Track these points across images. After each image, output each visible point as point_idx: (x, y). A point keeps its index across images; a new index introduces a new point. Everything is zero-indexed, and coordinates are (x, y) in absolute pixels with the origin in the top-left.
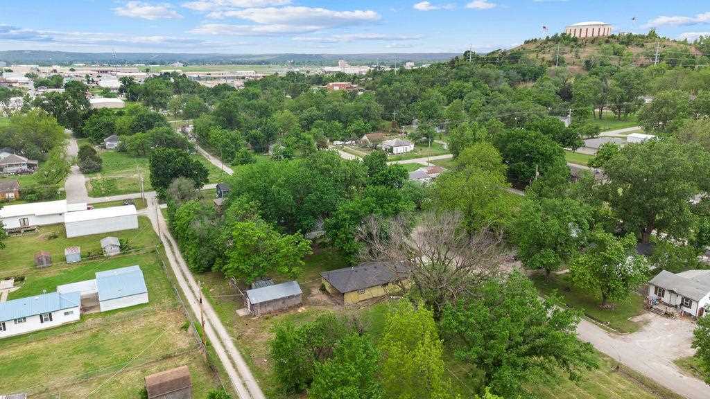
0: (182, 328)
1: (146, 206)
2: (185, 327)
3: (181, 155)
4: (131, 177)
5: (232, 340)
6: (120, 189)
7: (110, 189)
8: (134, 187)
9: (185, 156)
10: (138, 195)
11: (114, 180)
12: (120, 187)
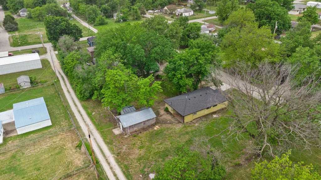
0: (77, 147)
1: (46, 52)
2: (79, 146)
3: (64, 21)
4: (36, 34)
5: (114, 157)
6: (30, 41)
7: (24, 41)
8: (38, 40)
9: (67, 21)
10: (41, 45)
11: (26, 36)
12: (30, 40)
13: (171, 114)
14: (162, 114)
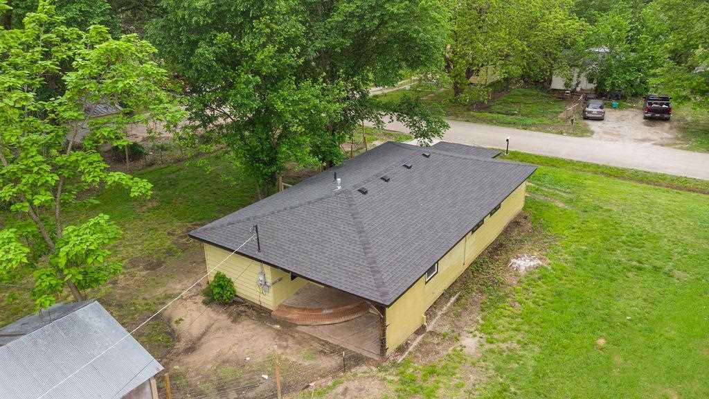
13: (261, 314)
14: (196, 331)
